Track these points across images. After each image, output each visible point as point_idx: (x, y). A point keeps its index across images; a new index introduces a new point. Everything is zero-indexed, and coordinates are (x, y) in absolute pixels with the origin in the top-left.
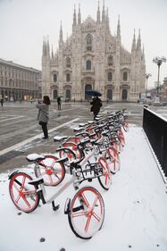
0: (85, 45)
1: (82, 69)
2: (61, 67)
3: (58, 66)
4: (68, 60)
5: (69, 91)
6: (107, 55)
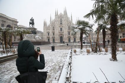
0: (60, 23)
2: (51, 30)
3: (50, 30)
4: (54, 28)
5: (54, 39)
6: (68, 26)
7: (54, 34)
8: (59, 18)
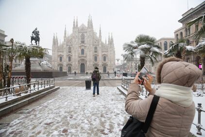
0: (80, 40)
1: (79, 54)
3: (63, 52)
5: (70, 67)
6: (94, 47)
7: (70, 59)
8: (79, 32)
